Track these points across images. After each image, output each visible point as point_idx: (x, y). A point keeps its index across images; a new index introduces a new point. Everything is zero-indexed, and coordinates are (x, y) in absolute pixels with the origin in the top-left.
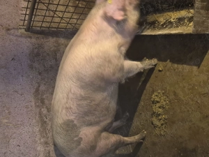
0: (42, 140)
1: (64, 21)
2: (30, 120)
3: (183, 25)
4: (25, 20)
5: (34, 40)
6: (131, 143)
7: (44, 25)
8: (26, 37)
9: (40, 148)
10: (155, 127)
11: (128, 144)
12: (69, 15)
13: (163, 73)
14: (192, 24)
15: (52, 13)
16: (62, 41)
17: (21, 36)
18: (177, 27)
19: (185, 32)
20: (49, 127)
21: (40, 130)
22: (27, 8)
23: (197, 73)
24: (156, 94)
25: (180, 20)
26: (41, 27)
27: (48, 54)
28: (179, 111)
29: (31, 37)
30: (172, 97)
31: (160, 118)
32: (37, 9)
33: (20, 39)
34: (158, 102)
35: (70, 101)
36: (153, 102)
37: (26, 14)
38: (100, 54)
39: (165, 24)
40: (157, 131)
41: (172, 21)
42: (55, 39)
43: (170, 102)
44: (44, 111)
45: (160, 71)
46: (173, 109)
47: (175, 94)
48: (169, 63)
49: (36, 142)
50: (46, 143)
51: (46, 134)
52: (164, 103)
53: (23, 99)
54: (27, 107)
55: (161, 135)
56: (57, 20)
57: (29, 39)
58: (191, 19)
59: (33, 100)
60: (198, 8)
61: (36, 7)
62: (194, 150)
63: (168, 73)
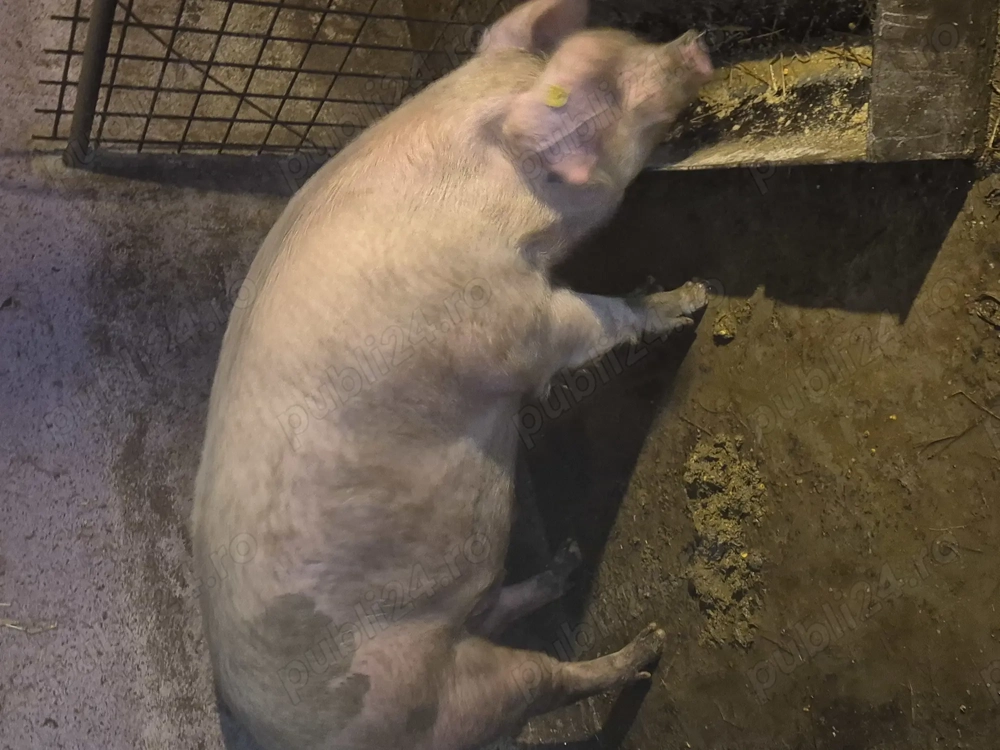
0: (165, 691)
1: (253, 113)
2: (104, 596)
3: (821, 120)
4: (60, 112)
5: (108, 208)
6: (596, 690)
7: (155, 133)
8: (71, 194)
9: (157, 729)
10: (704, 607)
11: (582, 695)
12: (277, 82)
13: (735, 348)
14: (862, 114)
15: (193, 77)
16: (247, 206)
17: (46, 190)
18: (796, 129)
19: (833, 156)
20: (196, 627)
21: (152, 644)
22: (70, 53)
23: (894, 349)
24: (703, 449)
25: (810, 96)
26: (142, 142)
27: (181, 274)
28: (815, 526)
29: (92, 195)
30: (781, 462)
31: (727, 562)
32: (118, 56)
33: (39, 204)
34: (716, 489)
35: (284, 496)
36: (693, 491)
37: (65, 83)
38: (434, 259)
39: (736, 115)
40: (716, 628)
41: (772, 100)
42: (211, 198)
43: (771, 485)
44: (171, 549)
45: (720, 340)
46: (788, 519)
47: (794, 446)
48: (760, 301)
49: (135, 701)
50: (186, 703)
51: (185, 658)
52: (746, 493)
53: (66, 493)
54: (85, 534)
55: (734, 643)
56: (221, 106)
57: (84, 204)
58: (857, 93)
59: (114, 499)
60: (890, 41)
61: (112, 48)
62: (892, 713)
63: (758, 352)
